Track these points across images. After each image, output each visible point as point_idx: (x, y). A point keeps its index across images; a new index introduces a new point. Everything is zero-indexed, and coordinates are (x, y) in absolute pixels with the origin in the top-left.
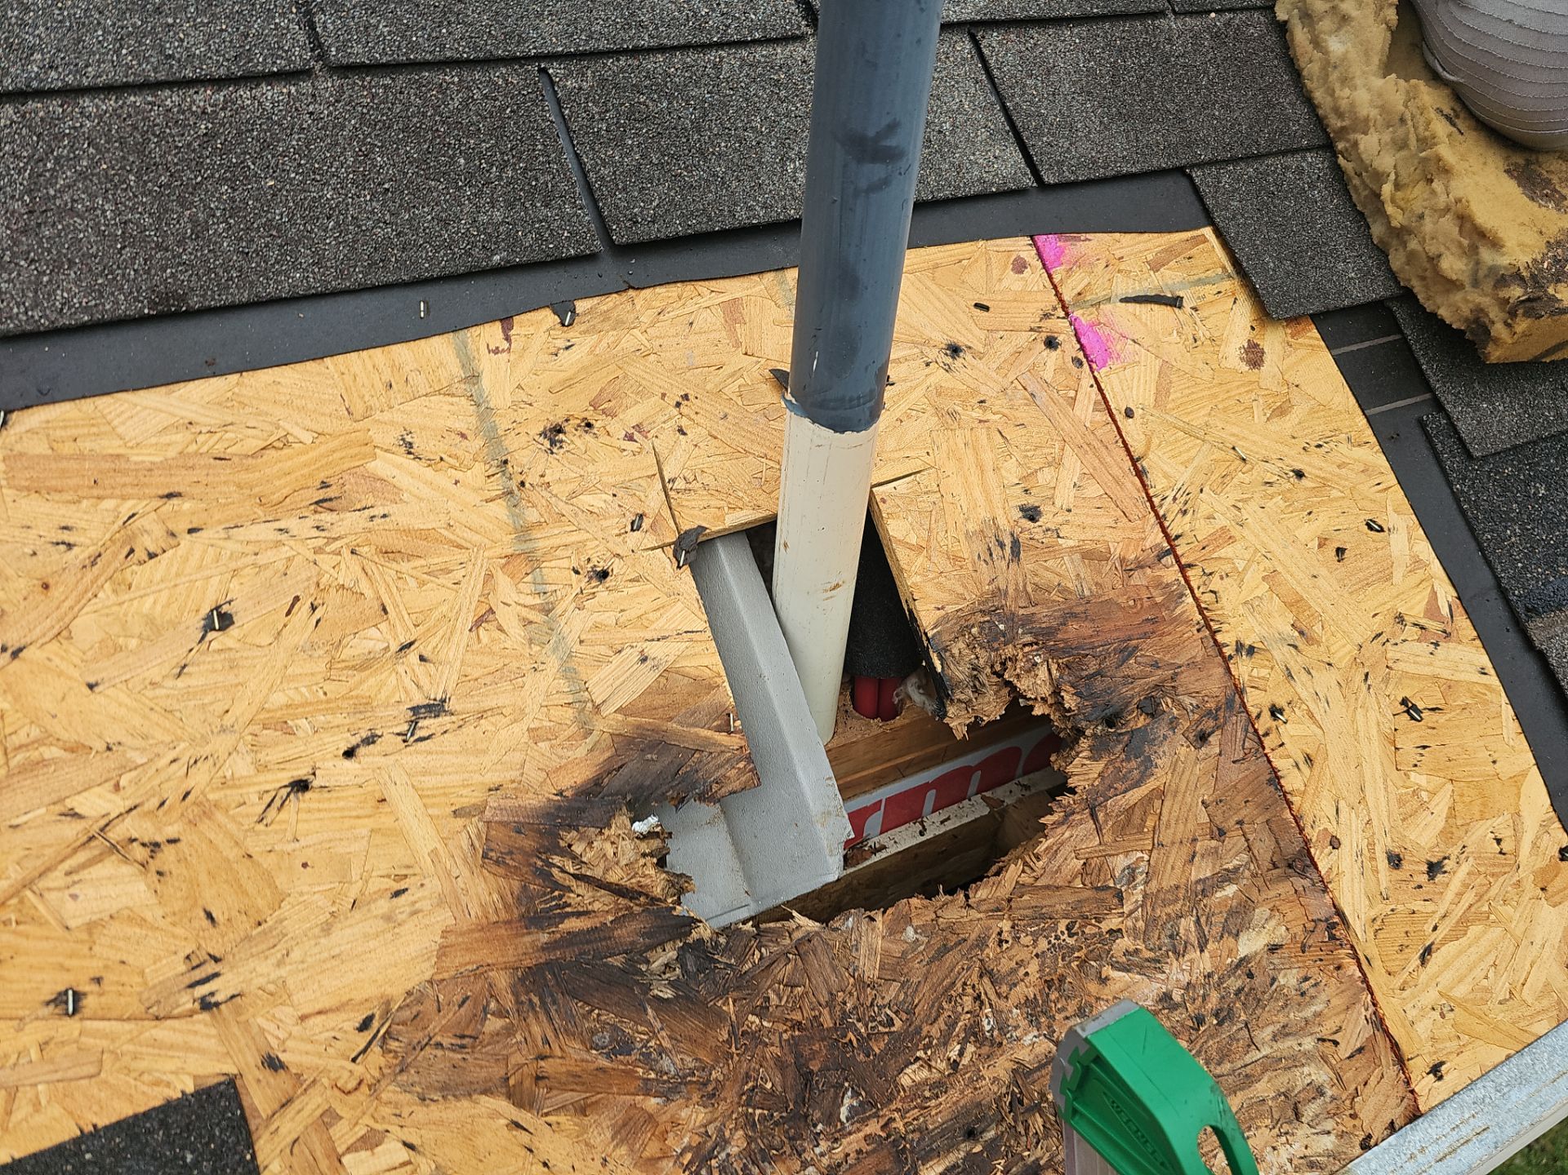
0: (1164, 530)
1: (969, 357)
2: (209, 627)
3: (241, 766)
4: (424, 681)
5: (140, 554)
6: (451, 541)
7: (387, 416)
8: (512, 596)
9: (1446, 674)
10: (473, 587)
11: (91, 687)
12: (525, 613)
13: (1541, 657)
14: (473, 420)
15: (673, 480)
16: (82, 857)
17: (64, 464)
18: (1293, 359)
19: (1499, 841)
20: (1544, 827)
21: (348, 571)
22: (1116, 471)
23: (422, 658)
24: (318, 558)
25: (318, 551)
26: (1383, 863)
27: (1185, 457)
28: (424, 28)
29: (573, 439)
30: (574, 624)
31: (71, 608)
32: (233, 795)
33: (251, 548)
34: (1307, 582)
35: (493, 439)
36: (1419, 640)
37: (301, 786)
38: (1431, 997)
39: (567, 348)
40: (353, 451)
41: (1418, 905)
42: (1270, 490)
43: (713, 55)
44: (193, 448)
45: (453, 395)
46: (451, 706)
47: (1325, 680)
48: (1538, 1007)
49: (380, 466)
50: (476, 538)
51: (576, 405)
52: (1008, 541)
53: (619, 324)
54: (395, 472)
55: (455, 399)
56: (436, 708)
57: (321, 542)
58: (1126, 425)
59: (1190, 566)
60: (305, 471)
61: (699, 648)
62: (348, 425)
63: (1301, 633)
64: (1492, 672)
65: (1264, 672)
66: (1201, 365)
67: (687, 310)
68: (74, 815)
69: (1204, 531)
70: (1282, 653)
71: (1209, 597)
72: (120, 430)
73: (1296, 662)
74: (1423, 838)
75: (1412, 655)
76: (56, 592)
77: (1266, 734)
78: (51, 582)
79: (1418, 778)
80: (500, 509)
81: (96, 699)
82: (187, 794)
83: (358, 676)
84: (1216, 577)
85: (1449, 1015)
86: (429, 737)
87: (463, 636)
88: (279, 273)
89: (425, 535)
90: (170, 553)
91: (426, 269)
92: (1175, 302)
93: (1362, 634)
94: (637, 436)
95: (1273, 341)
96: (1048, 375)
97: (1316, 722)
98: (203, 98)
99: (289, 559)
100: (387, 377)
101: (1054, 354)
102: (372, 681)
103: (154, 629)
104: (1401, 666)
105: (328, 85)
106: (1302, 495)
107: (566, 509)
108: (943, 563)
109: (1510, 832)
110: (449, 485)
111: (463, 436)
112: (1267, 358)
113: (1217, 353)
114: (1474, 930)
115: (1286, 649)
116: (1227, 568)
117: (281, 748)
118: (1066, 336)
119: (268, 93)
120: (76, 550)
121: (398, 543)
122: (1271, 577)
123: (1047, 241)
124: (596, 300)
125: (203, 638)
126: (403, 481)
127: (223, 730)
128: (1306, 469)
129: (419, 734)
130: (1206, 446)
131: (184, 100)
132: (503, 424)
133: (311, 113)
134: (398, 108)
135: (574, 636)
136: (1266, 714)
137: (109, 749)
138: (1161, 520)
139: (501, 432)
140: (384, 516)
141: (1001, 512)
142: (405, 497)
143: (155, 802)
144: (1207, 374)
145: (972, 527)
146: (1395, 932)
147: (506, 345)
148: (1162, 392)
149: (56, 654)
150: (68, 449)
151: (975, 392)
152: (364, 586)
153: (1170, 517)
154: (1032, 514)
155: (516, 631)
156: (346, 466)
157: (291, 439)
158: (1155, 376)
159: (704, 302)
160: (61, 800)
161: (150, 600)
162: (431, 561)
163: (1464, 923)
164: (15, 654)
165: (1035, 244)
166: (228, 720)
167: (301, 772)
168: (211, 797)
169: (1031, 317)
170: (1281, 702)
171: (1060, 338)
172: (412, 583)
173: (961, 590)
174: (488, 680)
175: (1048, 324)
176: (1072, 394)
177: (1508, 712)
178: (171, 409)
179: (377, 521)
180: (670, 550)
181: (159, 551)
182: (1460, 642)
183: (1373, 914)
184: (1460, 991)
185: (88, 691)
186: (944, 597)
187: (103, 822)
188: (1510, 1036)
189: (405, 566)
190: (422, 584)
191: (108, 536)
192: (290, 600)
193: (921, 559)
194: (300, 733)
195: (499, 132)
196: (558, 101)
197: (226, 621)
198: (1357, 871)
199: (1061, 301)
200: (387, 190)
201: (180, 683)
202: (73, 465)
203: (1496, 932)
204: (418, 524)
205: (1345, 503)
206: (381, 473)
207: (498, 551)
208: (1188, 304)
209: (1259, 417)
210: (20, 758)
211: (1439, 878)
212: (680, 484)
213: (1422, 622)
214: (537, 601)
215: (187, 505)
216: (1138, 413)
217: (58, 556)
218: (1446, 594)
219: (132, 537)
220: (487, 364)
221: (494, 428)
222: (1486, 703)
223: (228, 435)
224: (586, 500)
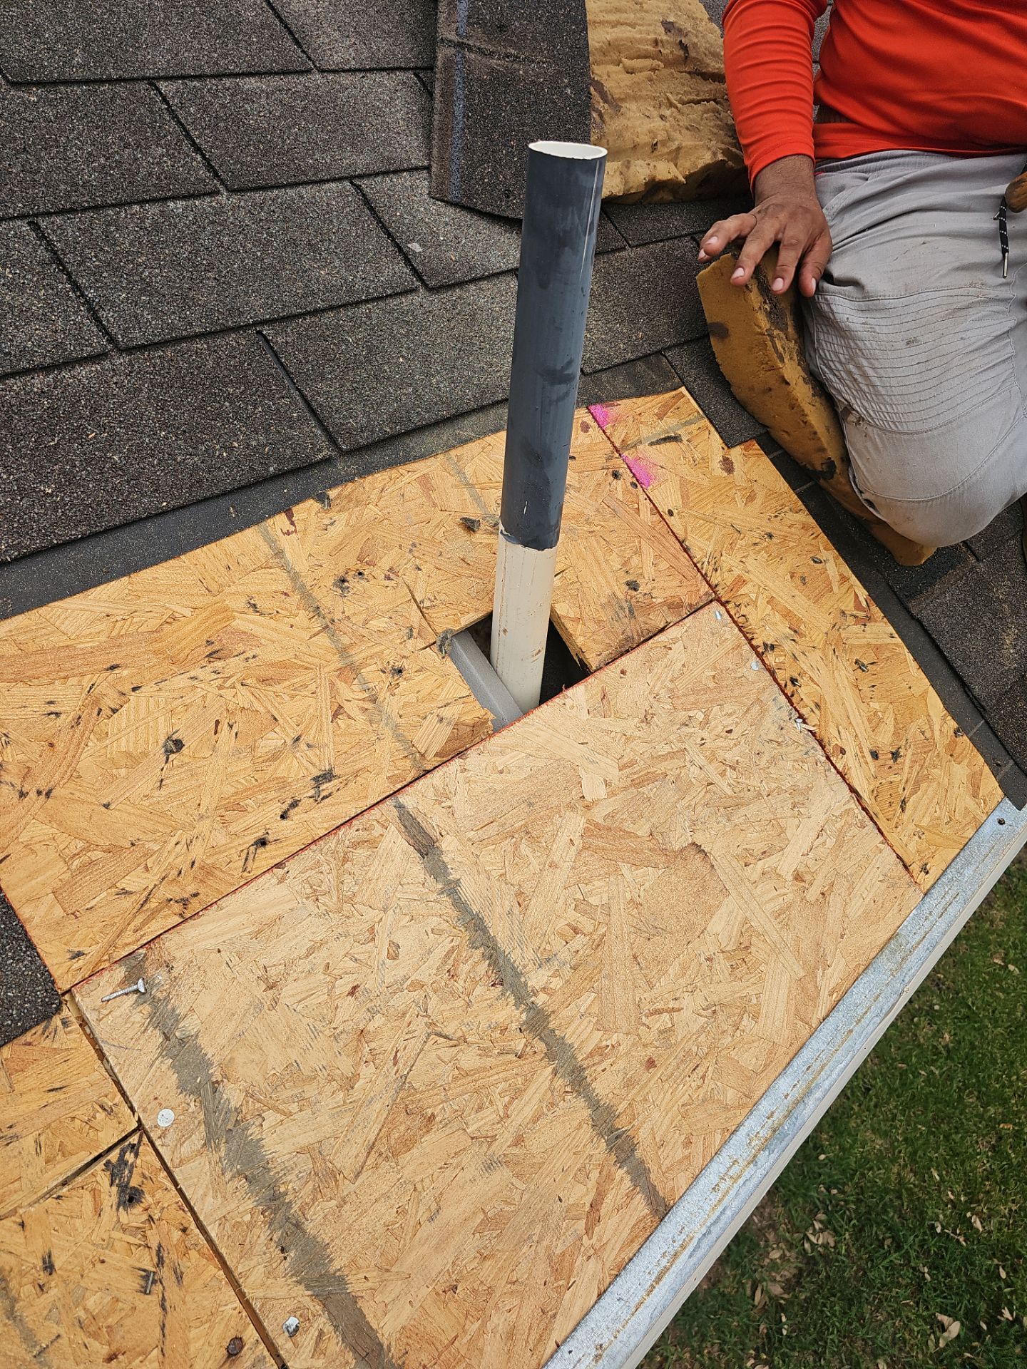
0: (708, 583)
1: (572, 492)
2: (169, 752)
3: (220, 838)
4: (315, 760)
5: (106, 712)
6: (302, 666)
7: (233, 589)
8: (351, 694)
9: (873, 642)
10: (325, 692)
11: (107, 806)
12: (360, 703)
13: (919, 622)
14: (289, 582)
15: (422, 602)
16: (140, 918)
17: (33, 659)
18: (749, 464)
19: (923, 733)
20: (944, 719)
21: (244, 697)
22: (674, 552)
23: (308, 745)
24: (221, 692)
25: (220, 687)
26: (869, 758)
27: (707, 536)
28: (174, 313)
29: (354, 584)
30: (392, 705)
31: (74, 756)
32: (222, 858)
33: (176, 694)
34: (790, 600)
35: (306, 595)
36: (856, 624)
37: (263, 842)
38: (911, 827)
39: (332, 524)
40: (219, 617)
41: (893, 778)
42: (758, 548)
43: (363, 309)
44: (114, 634)
45: (271, 568)
46: (336, 772)
47: (815, 657)
48: (965, 822)
49: (239, 623)
50: (316, 661)
51: (349, 561)
52: (625, 605)
53: (358, 503)
54: (252, 626)
55: (272, 570)
56: (327, 776)
57: (220, 681)
58: (672, 521)
59: (727, 602)
60: (194, 635)
61: (469, 707)
62: (212, 599)
63: (795, 632)
64: (896, 635)
65: (782, 659)
66: (701, 476)
67: (397, 487)
68: (126, 893)
69: (729, 578)
70: (788, 646)
71: (742, 619)
72: (62, 628)
73: (796, 649)
74: (885, 740)
75: (853, 632)
76: (60, 746)
77: (792, 695)
78: (54, 741)
79: (875, 705)
80: (323, 639)
81: (113, 814)
82: (193, 863)
83: (274, 765)
84: (743, 606)
85: (923, 837)
86: (330, 795)
87: (329, 727)
88: (133, 500)
89: (283, 665)
90: (126, 706)
91: (229, 483)
92: (676, 439)
93: (825, 627)
94: (392, 576)
95: (736, 453)
96: (620, 496)
97: (816, 684)
98: (38, 382)
99: (204, 697)
100: (224, 563)
101: (620, 482)
102: (282, 767)
103: (133, 760)
104: (850, 641)
105: (120, 360)
106: (774, 548)
107: (365, 632)
108: (593, 627)
109: (927, 727)
110: (288, 628)
111: (286, 594)
112: (736, 465)
113: (707, 467)
114: (924, 786)
115: (790, 642)
116: (746, 600)
117: (241, 821)
118: (623, 470)
119: (82, 372)
120: (63, 717)
121: (270, 672)
122: (771, 601)
123: (597, 409)
124: (340, 489)
125: (167, 759)
126: (259, 631)
127: (201, 817)
128: (773, 532)
129: (323, 794)
130: (717, 528)
131: (25, 384)
132: (308, 582)
133: (116, 383)
134: (173, 371)
135: (395, 715)
136: (789, 683)
137: (133, 845)
138: (704, 576)
139: (308, 588)
140: (254, 657)
141: (616, 588)
142: (263, 641)
143: (175, 872)
144: (706, 482)
145: (603, 600)
146: (885, 796)
147: (292, 529)
148: (685, 497)
149: (76, 790)
150: (31, 648)
151: (582, 514)
152: (257, 705)
153: (709, 574)
154: (633, 586)
155: (361, 717)
156: (219, 627)
157: (177, 615)
158: (678, 487)
159: (406, 479)
160: (114, 886)
161: (123, 742)
162: (293, 681)
163: (917, 784)
164: (48, 795)
165: (590, 411)
166: (202, 810)
167: (260, 834)
168: (208, 862)
169: (602, 462)
170: (795, 675)
171: (621, 471)
172: (287, 698)
173: (608, 641)
174: (354, 750)
175: (611, 463)
176: (636, 506)
177: (910, 657)
178: (91, 608)
179: (251, 661)
180: (435, 647)
181: (118, 707)
182: (876, 621)
183: (871, 788)
184: (925, 823)
185: (104, 809)
186: (601, 647)
187: (146, 893)
188: (955, 841)
189: (278, 688)
190: (292, 697)
191: (80, 703)
192: (213, 725)
193: (580, 626)
194: (250, 809)
195: (243, 380)
196: (275, 354)
197: (179, 744)
198: (857, 766)
199: (615, 447)
200: (184, 431)
201: (163, 792)
202: (40, 658)
203: (935, 785)
204: (278, 658)
205: (798, 549)
206: (242, 628)
207: (333, 667)
208: (684, 439)
209: (740, 505)
210: (76, 863)
211: (899, 760)
212: (427, 603)
213: (854, 613)
214: (366, 695)
215: (125, 673)
216: (675, 512)
217: (52, 723)
218: (863, 594)
219: (96, 702)
220: (285, 542)
221: (303, 586)
222: (898, 654)
223: (135, 620)
224: (375, 624)
